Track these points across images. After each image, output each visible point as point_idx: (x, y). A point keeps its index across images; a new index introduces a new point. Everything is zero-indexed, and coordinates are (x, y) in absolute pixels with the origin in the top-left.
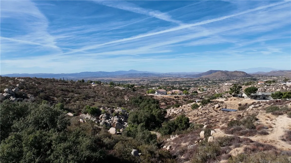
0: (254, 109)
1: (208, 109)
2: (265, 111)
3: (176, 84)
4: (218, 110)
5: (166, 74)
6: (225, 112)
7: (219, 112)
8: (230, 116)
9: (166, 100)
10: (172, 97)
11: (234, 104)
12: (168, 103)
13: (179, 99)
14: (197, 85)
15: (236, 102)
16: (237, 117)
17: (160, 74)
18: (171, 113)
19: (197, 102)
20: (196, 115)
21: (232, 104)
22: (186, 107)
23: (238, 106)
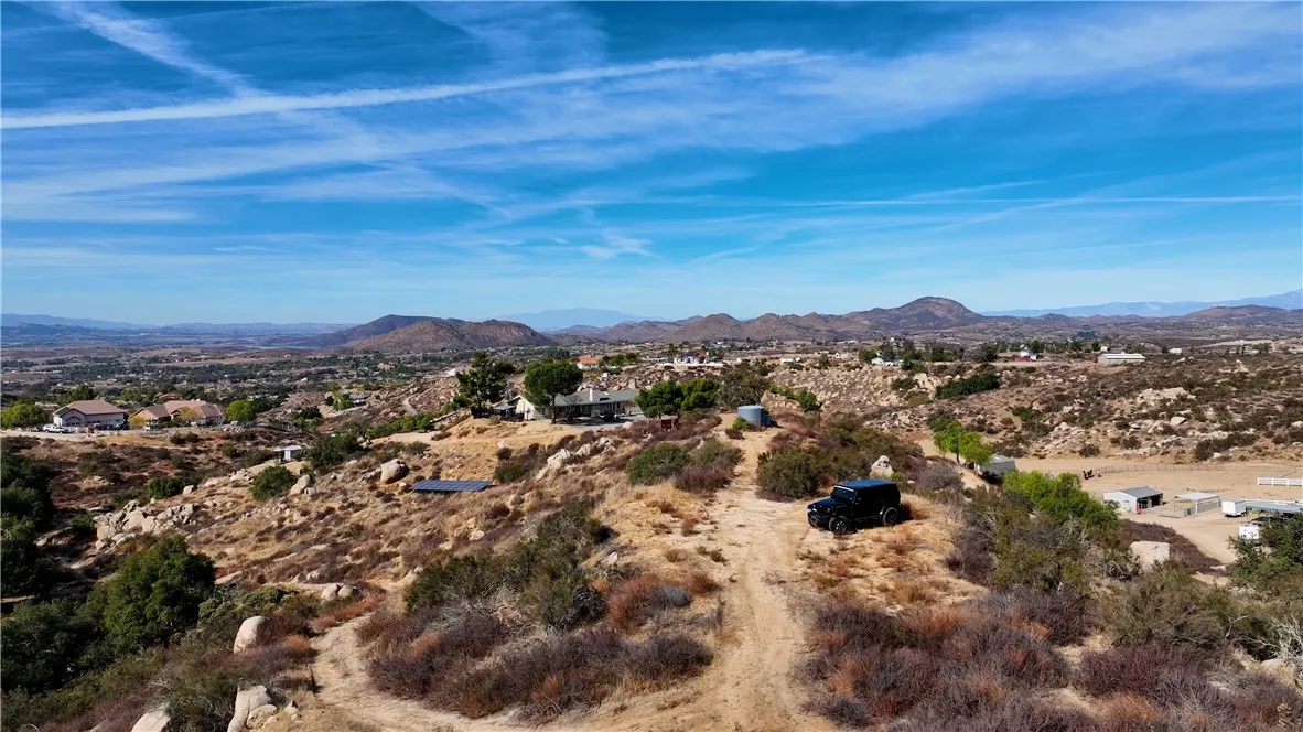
0: (571, 471)
1: (344, 492)
2: (623, 474)
3: (215, 381)
4: (396, 493)
5: (165, 331)
6: (429, 496)
7: (401, 498)
8: (453, 519)
9: (119, 460)
10: (155, 442)
11: (479, 455)
12: (127, 475)
13: (198, 452)
14: (325, 381)
15: (488, 440)
16: (488, 522)
17: (128, 332)
18: (122, 531)
19: (287, 456)
20: (269, 530)
21: (465, 452)
22: (222, 490)
23: (496, 459)
